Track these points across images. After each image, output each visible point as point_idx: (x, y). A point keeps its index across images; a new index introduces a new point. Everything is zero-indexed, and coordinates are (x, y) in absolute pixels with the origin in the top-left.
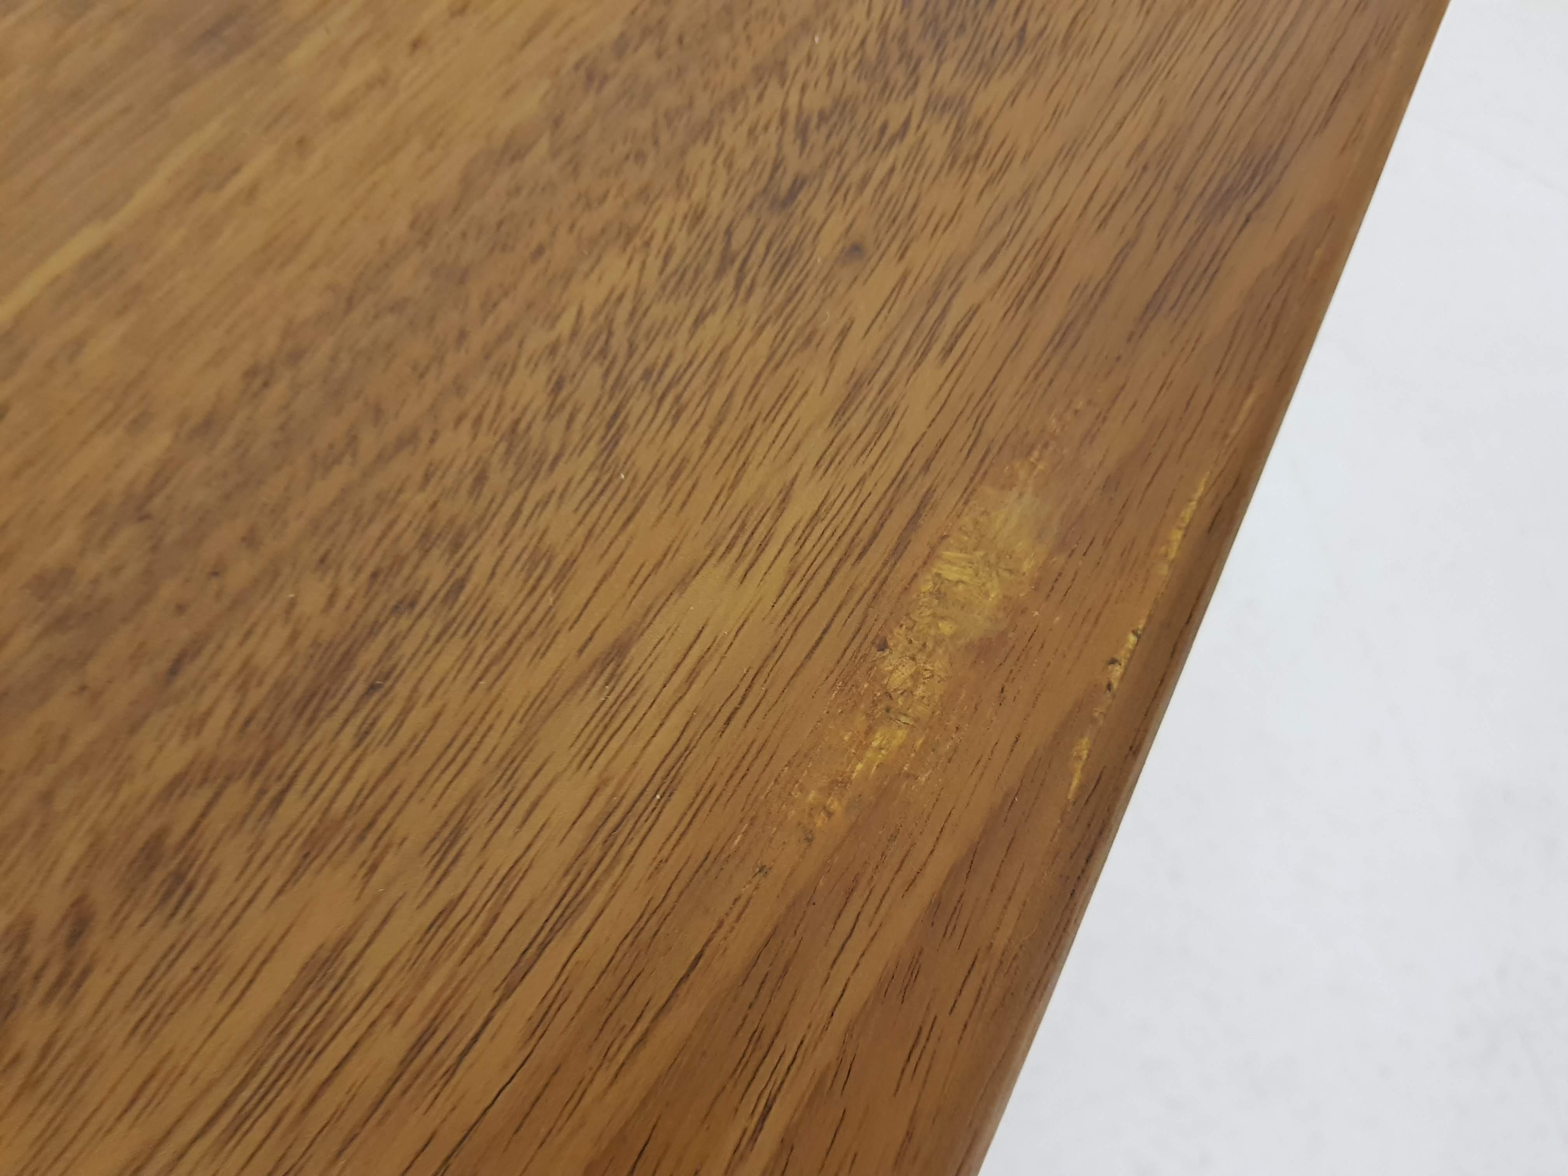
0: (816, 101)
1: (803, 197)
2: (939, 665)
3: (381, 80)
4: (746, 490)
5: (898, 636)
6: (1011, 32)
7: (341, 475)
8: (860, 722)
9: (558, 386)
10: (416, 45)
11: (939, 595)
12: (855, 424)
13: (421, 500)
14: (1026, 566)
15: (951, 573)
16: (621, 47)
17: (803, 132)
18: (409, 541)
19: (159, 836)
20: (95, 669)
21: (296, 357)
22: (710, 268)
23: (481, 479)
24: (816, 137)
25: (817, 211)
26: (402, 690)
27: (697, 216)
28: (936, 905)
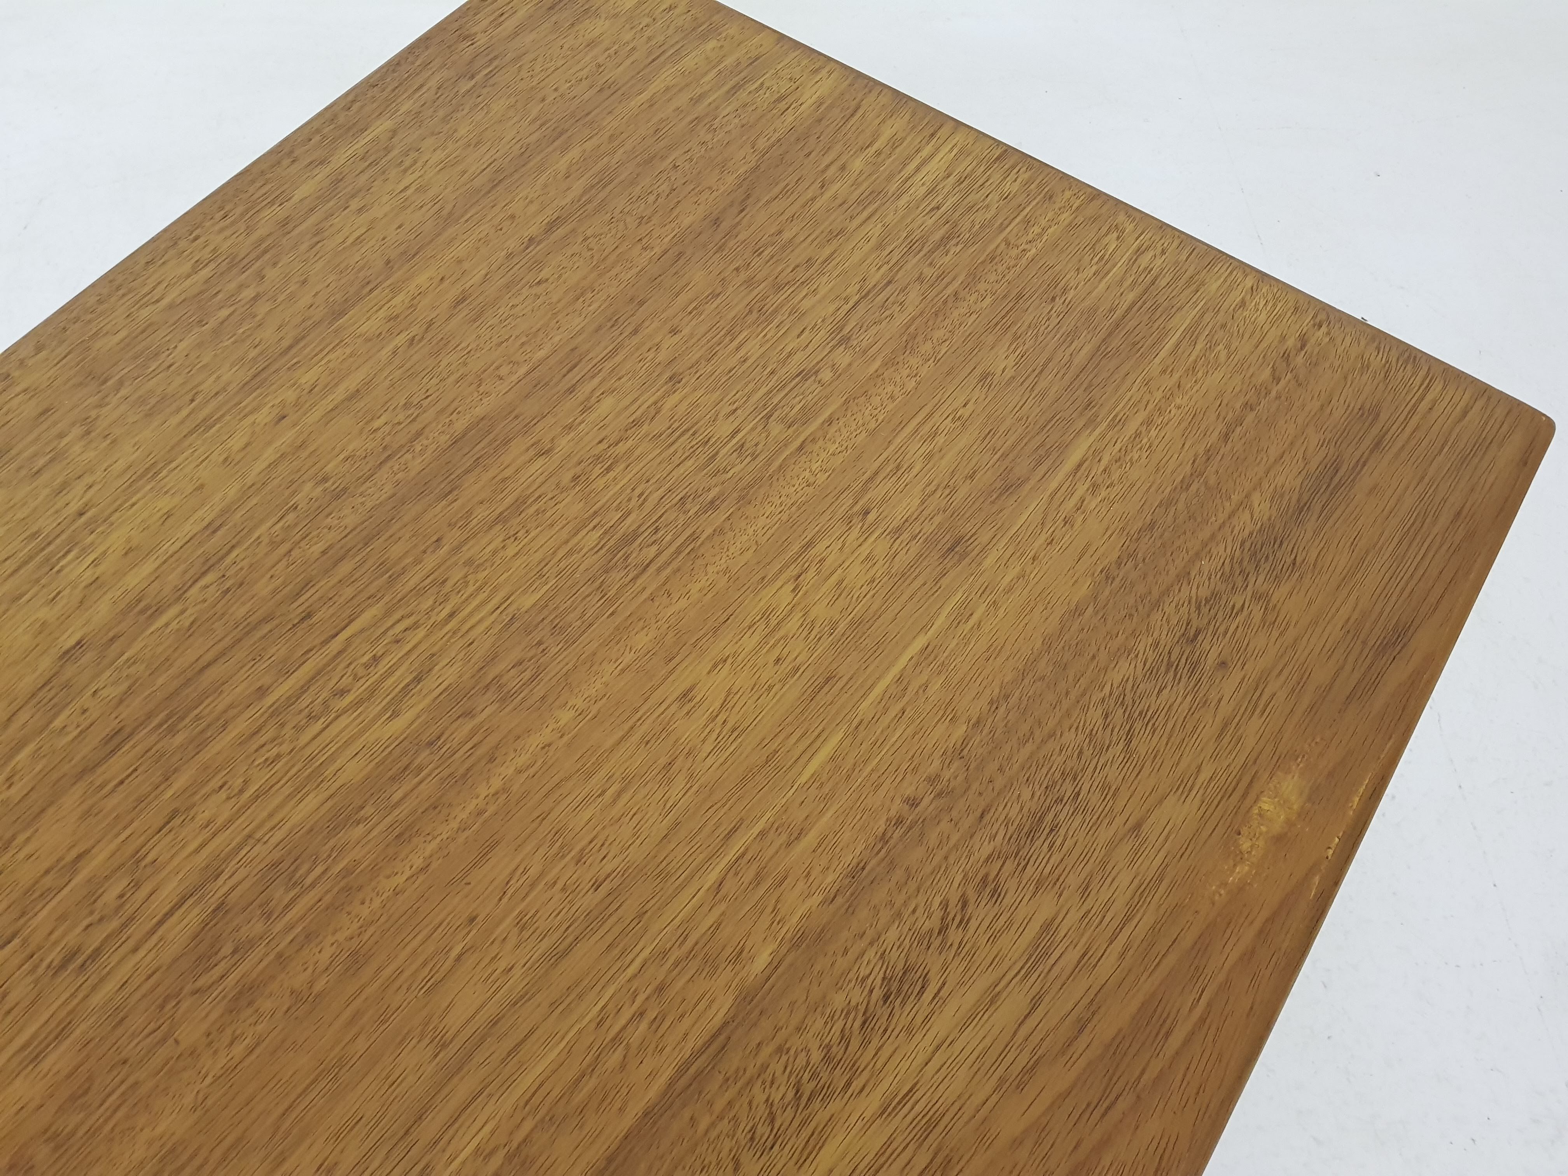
0: (1204, 593)
1: (1200, 638)
2: (1261, 843)
3: (1022, 575)
4: (1183, 765)
5: (1244, 830)
6: (1289, 561)
7: (1029, 747)
8: (1231, 863)
9: (1106, 716)
10: (1034, 559)
11: (1260, 815)
12: (1226, 741)
13: (1061, 759)
14: (1295, 807)
15: (1266, 807)
16: (1119, 563)
17: (1198, 608)
18: (1057, 775)
19: (987, 875)
20: (954, 813)
21: (1007, 697)
22: (1163, 669)
23: (1081, 753)
24: (1205, 610)
25: (1206, 645)
26: (1062, 832)
27: (1156, 644)
28: (1261, 932)
